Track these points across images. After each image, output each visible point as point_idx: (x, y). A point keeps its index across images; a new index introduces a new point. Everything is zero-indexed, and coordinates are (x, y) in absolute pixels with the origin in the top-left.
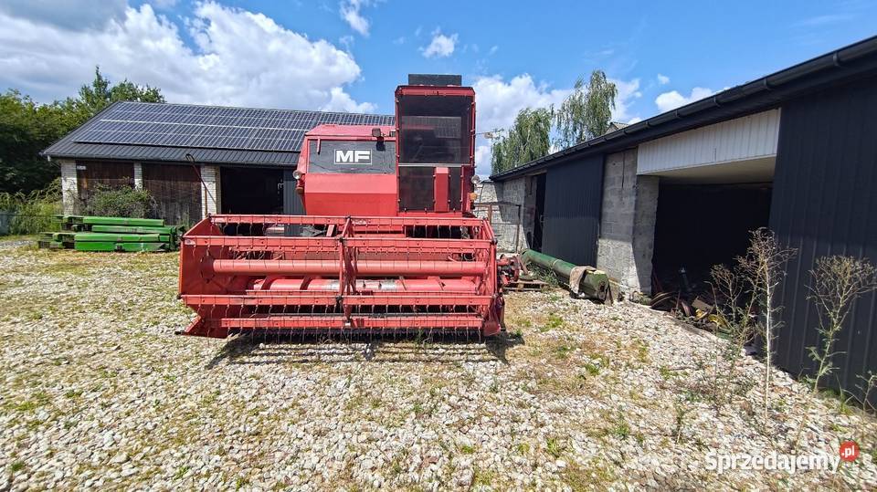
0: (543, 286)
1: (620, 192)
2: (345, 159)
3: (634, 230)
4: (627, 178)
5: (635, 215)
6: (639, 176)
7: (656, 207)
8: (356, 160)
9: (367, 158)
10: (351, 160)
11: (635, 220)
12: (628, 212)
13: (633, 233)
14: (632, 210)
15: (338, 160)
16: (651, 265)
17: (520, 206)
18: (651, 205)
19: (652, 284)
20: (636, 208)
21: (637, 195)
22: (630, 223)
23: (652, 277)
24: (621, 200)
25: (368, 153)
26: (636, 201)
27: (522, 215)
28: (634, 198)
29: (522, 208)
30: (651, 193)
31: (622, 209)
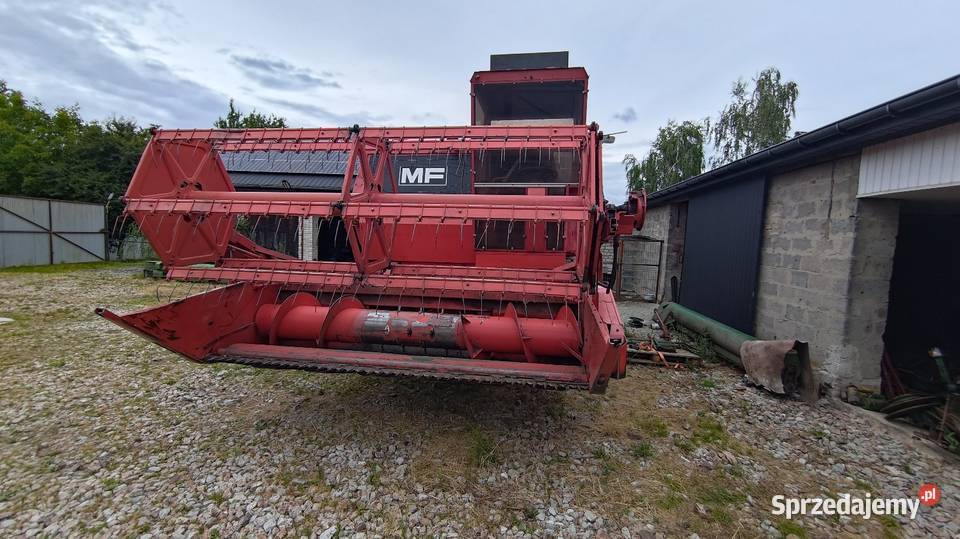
0: (691, 359)
1: (825, 225)
2: (412, 180)
3: (852, 286)
4: (839, 202)
5: (854, 263)
6: (862, 199)
7: (893, 249)
8: (427, 181)
9: (441, 177)
10: (420, 181)
11: (852, 269)
12: (840, 257)
13: (850, 290)
14: (848, 254)
15: (404, 181)
16: (881, 343)
17: (662, 242)
18: (883, 246)
19: (882, 375)
20: (856, 250)
21: (857, 230)
22: (842, 275)
23: (884, 363)
24: (827, 237)
25: (442, 170)
26: (856, 239)
27: (665, 253)
28: (851, 235)
29: (666, 245)
30: (883, 226)
31: (828, 251)
